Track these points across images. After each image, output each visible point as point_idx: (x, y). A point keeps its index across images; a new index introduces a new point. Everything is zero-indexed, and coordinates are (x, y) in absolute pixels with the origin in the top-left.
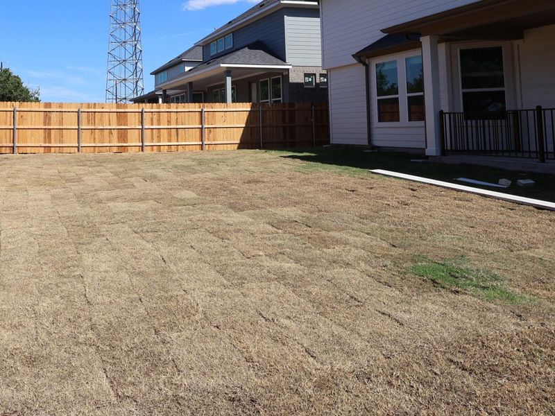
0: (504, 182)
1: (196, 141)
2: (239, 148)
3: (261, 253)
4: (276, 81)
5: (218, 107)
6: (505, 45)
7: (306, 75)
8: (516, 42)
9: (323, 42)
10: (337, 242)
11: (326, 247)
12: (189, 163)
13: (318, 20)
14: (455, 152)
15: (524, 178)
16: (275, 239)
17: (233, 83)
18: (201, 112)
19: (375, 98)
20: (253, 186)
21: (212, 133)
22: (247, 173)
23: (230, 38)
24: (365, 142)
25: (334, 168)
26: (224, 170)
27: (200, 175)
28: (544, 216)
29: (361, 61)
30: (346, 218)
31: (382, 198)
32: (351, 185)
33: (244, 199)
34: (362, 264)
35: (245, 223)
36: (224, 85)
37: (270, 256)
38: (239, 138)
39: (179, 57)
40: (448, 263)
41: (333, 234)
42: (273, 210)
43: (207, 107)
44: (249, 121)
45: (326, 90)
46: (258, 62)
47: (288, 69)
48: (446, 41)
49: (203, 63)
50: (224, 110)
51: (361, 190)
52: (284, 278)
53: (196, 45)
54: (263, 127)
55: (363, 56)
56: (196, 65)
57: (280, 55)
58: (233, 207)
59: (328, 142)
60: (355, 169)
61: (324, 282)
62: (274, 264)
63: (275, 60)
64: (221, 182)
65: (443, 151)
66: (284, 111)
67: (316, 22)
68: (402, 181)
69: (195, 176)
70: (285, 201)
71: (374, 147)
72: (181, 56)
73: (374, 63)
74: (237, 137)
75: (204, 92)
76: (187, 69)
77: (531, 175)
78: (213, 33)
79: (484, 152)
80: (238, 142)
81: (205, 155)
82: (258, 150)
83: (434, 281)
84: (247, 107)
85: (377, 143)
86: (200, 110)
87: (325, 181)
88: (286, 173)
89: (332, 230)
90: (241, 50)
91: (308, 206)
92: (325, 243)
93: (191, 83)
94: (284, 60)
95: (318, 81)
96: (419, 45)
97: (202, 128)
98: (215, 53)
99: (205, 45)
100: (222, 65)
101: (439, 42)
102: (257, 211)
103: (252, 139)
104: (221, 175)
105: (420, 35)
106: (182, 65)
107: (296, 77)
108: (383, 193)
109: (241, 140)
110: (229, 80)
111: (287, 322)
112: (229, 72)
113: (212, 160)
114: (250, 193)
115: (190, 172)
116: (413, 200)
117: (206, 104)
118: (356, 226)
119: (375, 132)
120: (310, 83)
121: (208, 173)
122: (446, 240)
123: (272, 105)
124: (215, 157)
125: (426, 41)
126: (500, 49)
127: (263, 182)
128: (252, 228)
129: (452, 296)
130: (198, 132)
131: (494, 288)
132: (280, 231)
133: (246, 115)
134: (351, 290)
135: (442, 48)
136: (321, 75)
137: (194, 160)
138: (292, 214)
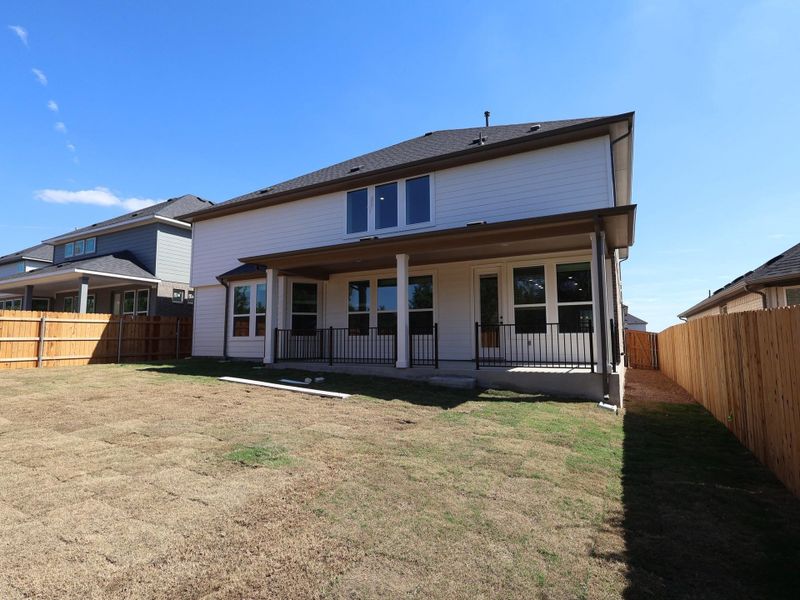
0: (308, 380)
1: (29, 356)
2: (89, 363)
3: (82, 473)
4: (144, 294)
5: (65, 316)
6: (319, 282)
7: (175, 291)
8: (325, 282)
9: (192, 261)
10: (171, 445)
11: (160, 452)
12: (11, 383)
13: (190, 240)
14: (284, 360)
15: (319, 376)
16: (105, 454)
17: (89, 292)
18: (41, 322)
19: (232, 316)
20: (95, 403)
21: (54, 346)
22: (91, 390)
23: (92, 243)
24: (221, 354)
25: (189, 378)
26: (62, 388)
27: (24, 397)
28: (324, 401)
29: (223, 283)
30: (185, 423)
31: (222, 401)
32: (199, 393)
33: (79, 418)
34: (188, 462)
35: (72, 444)
36: (77, 294)
37: (93, 474)
38: (92, 352)
39: (17, 254)
40: (256, 446)
41: (169, 439)
42: (111, 425)
43: (49, 316)
44: (106, 333)
45: (192, 306)
46: (125, 272)
47: (157, 284)
48: (284, 275)
49: (53, 265)
50: (76, 320)
51: (207, 395)
52: (103, 492)
53: (45, 244)
54: (122, 340)
55: (225, 279)
56: (41, 266)
57: (150, 268)
58: (60, 429)
59: (190, 355)
60: (206, 378)
61: (146, 485)
62: (96, 480)
63: (144, 272)
64: (51, 403)
65: (276, 360)
66: (148, 324)
67: (187, 242)
68: (243, 386)
69: (15, 398)
70: (129, 413)
71: (227, 358)
72: (22, 252)
73: (234, 285)
74: (89, 350)
75: (52, 299)
76: (28, 269)
77: (325, 374)
78: (71, 233)
79: (302, 360)
80: (90, 356)
81: (41, 372)
82: (113, 364)
83: (242, 463)
84: (105, 318)
85: (230, 354)
86: (39, 319)
87: (175, 391)
88: (138, 387)
89: (170, 435)
90: (104, 258)
91: (151, 417)
92: (158, 448)
93: (30, 288)
94: (153, 273)
95: (186, 297)
96: (264, 276)
97: (39, 342)
98: (72, 256)
99: (59, 245)
100: (76, 270)
101: (279, 275)
102: (91, 429)
103: (107, 352)
104: (55, 393)
105: (266, 268)
106: (23, 264)
107: (164, 292)
108: (224, 397)
109: (94, 354)
110: (85, 288)
111: (92, 537)
112: (85, 279)
113: (47, 377)
114: (88, 411)
115: (9, 394)
116: (246, 400)
117: (48, 313)
118: (193, 428)
119: (230, 344)
120: (179, 299)
121: (35, 394)
122: (260, 428)
123: (135, 317)
124: (53, 373)
125: (270, 272)
126: (316, 285)
127: (108, 397)
128: (80, 448)
129: (251, 471)
130: (33, 346)
131: (280, 458)
132: (113, 446)
133: (102, 328)
134: (170, 488)
135: (281, 279)
136: (190, 292)
137: (18, 379)
138: (132, 427)
